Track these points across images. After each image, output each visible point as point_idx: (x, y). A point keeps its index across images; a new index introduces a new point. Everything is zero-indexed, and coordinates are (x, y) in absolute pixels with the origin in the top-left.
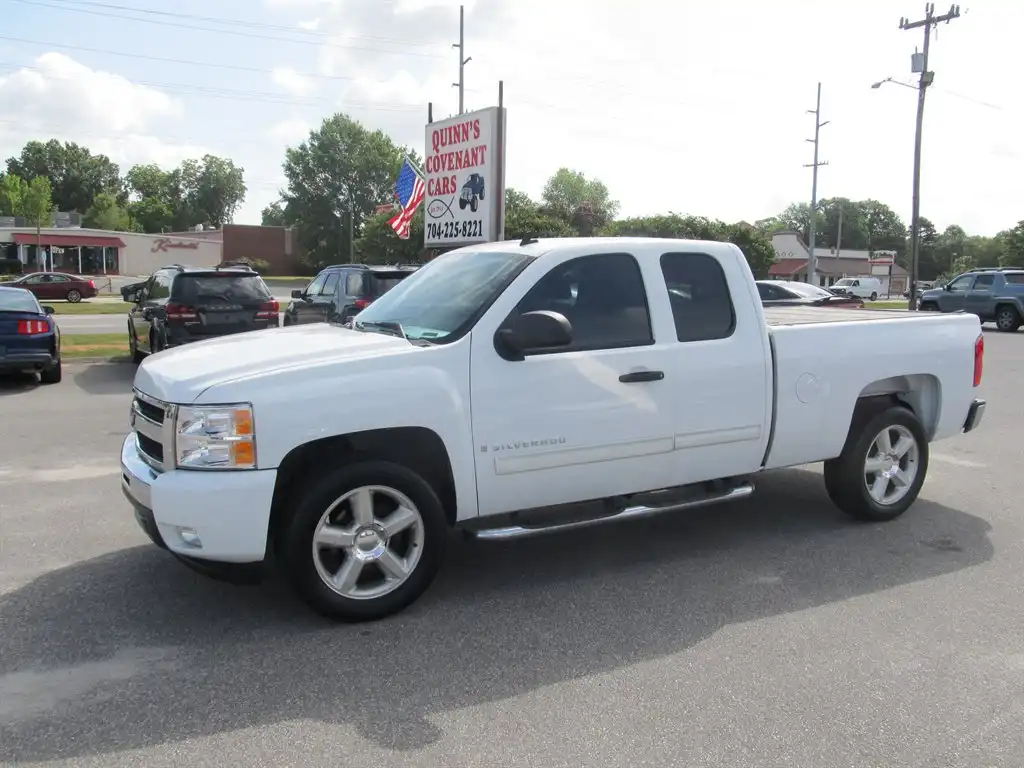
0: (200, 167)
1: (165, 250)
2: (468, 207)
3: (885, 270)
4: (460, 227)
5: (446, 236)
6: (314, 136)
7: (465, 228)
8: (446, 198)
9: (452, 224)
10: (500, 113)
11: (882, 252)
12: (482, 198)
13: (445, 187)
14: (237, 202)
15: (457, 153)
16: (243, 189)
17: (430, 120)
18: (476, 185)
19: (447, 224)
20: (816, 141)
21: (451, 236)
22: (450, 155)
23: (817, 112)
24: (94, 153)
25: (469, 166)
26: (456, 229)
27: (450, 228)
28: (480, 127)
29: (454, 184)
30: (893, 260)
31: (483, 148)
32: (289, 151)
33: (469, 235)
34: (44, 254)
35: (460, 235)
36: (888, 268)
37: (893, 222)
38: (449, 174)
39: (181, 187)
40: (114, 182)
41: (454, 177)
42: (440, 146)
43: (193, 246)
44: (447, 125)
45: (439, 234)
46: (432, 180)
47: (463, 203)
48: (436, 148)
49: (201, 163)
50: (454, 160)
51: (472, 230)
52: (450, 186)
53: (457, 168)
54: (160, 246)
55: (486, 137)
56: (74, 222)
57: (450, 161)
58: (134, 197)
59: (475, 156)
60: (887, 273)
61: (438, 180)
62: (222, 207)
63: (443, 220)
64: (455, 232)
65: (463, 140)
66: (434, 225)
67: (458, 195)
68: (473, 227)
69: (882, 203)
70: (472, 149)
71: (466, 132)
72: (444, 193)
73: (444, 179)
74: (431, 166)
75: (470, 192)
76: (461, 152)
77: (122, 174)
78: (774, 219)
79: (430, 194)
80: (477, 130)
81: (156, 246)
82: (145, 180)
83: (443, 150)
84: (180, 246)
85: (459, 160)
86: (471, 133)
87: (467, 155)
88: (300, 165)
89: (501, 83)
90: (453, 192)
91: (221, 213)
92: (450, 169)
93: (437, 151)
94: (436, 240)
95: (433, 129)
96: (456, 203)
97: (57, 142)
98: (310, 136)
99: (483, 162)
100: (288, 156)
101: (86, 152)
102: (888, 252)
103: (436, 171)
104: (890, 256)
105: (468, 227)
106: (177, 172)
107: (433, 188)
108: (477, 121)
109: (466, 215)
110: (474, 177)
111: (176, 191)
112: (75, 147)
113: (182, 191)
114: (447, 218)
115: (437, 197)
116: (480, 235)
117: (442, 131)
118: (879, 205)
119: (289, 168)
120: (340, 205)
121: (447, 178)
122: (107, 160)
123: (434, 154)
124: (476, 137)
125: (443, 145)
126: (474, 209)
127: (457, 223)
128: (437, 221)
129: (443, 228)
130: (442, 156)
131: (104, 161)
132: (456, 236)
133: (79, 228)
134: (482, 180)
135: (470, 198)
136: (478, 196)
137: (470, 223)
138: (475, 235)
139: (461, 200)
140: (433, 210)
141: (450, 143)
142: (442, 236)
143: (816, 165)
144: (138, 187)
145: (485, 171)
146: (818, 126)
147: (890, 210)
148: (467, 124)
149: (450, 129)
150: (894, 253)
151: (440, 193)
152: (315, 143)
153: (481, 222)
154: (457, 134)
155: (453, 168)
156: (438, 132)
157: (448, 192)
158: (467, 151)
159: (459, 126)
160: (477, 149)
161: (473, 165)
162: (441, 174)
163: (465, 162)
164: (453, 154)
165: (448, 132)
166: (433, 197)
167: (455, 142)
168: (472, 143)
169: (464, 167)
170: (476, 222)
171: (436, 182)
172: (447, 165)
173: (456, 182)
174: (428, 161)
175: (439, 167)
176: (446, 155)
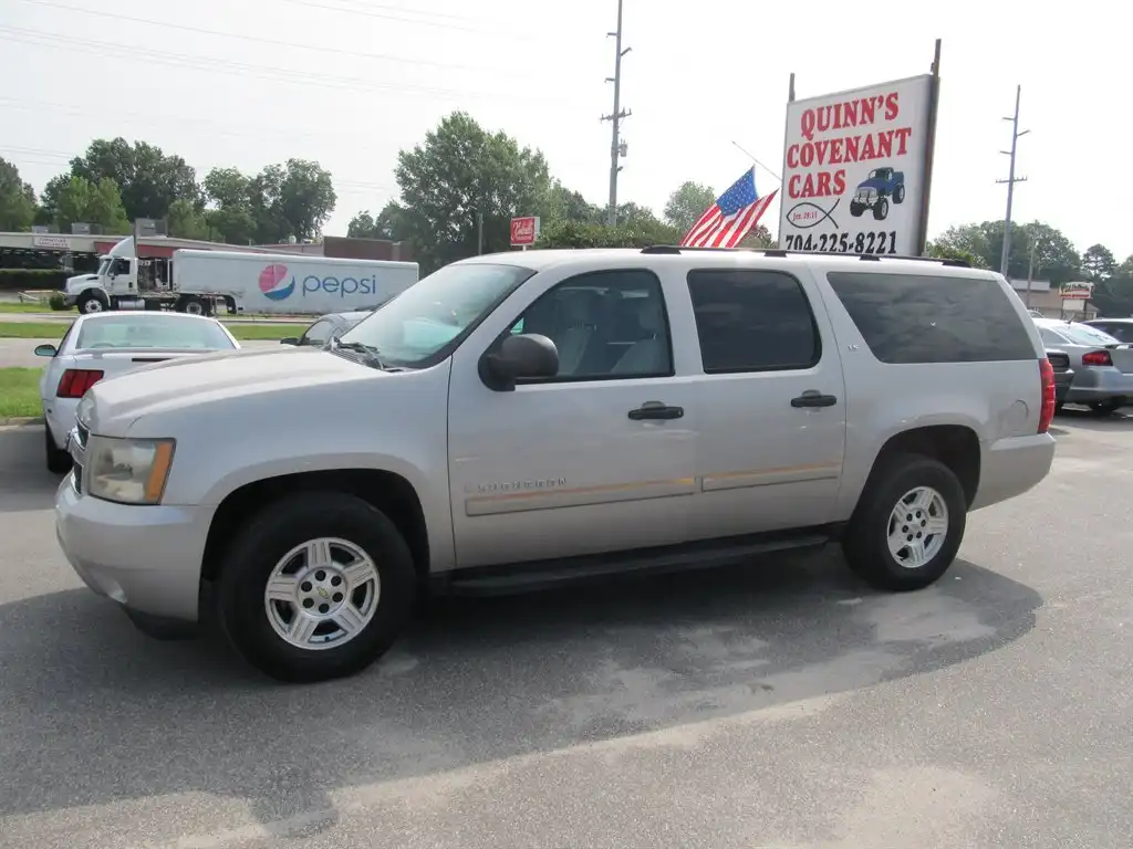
0: (283, 173)
2: (868, 213)
3: (1080, 305)
4: (851, 240)
6: (431, 138)
7: (860, 243)
8: (826, 202)
9: (834, 236)
10: (932, 84)
11: (1077, 284)
12: (897, 200)
13: (823, 186)
14: (327, 213)
15: (848, 140)
16: (333, 197)
17: (792, 96)
18: (887, 186)
19: (824, 237)
20: (1013, 154)
22: (834, 142)
23: (1016, 120)
24: (167, 154)
25: (872, 156)
26: (843, 243)
27: (831, 241)
28: (899, 103)
29: (841, 184)
30: (1088, 293)
31: (903, 133)
32: (402, 153)
33: (869, 251)
35: (850, 252)
36: (1082, 302)
37: (1065, 249)
38: (832, 169)
39: (265, 194)
40: (190, 189)
41: (842, 172)
42: (815, 131)
44: (832, 102)
46: (798, 177)
47: (857, 209)
48: (807, 133)
49: (284, 168)
50: (843, 149)
51: (876, 245)
52: (832, 184)
53: (847, 160)
55: (910, 116)
56: (160, 231)
57: (835, 151)
58: (212, 206)
59: (886, 143)
60: (1082, 308)
61: (809, 178)
62: (310, 219)
63: (816, 233)
64: (838, 246)
65: (863, 122)
66: (799, 237)
67: (850, 194)
68: (878, 241)
69: (1053, 227)
70: (881, 135)
71: (869, 111)
72: (820, 193)
73: (820, 175)
74: (796, 157)
75: (874, 192)
76: (857, 139)
77: (200, 178)
79: (793, 196)
80: (894, 108)
82: (225, 185)
83: (818, 136)
85: (852, 148)
86: (881, 112)
87: (869, 140)
88: (415, 170)
89: (938, 43)
90: (836, 192)
91: (309, 226)
92: (833, 160)
93: (810, 139)
95: (799, 108)
96: (845, 207)
97: (124, 141)
98: (426, 138)
99: (902, 151)
100: (400, 160)
101: (159, 152)
102: (1084, 284)
103: (805, 164)
104: (1086, 289)
105: (866, 242)
106: (259, 178)
107: (799, 187)
108: (895, 95)
109: (867, 222)
110: (882, 173)
111: (258, 200)
112: (145, 147)
113: (266, 199)
114: (828, 228)
116: (892, 251)
117: (820, 110)
118: (1050, 231)
119: (401, 174)
120: (459, 219)
121: (828, 176)
122: (182, 161)
123: (803, 141)
124: (888, 117)
125: (822, 128)
126: (879, 216)
127: (845, 236)
128: (804, 233)
129: (816, 240)
130: (818, 144)
131: (178, 164)
133: (165, 238)
134: (899, 177)
135: (873, 201)
136: (889, 198)
137: (872, 235)
138: (881, 251)
139: (853, 202)
140: (797, 217)
141: (837, 125)
143: (1012, 181)
144: (215, 193)
145: (904, 164)
146: (1016, 136)
147: (1063, 235)
148: (873, 100)
149: (838, 107)
150: (1091, 284)
151: (811, 194)
152: (430, 146)
153: (893, 235)
154: (851, 114)
155: (839, 161)
156: (810, 112)
157: (828, 193)
158: (869, 137)
159: (856, 103)
160: (890, 133)
161: (880, 155)
162: (815, 169)
163: (864, 152)
164: (841, 141)
165: (833, 111)
166: (800, 200)
167: (846, 124)
168: (880, 124)
169: (862, 158)
170: (883, 235)
171: (803, 180)
172: (827, 156)
173: (846, 179)
174: (791, 150)
175: (811, 158)
176: (826, 143)
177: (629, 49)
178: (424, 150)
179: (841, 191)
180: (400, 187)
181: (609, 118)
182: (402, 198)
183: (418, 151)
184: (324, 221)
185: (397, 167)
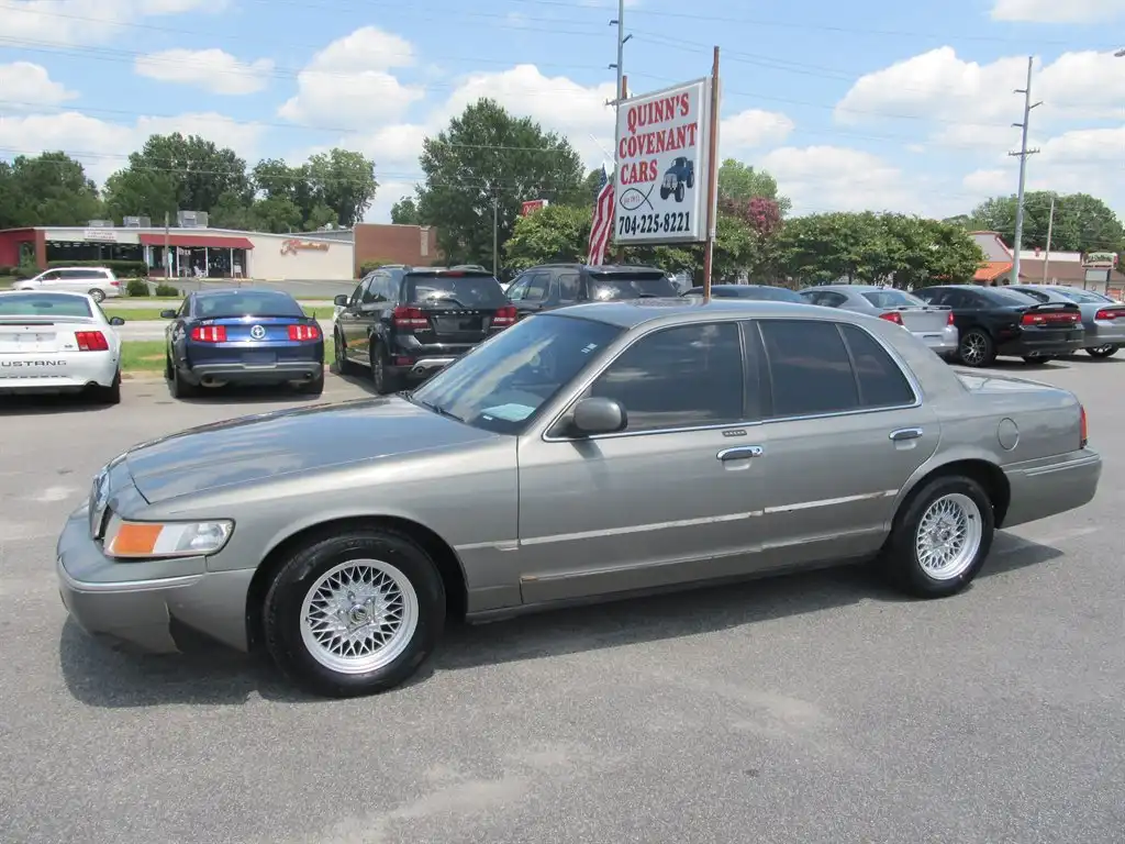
0: (327, 163)
1: (295, 253)
2: (672, 196)
3: (1103, 275)
4: (661, 220)
5: (643, 231)
6: (455, 124)
7: (667, 221)
8: (645, 187)
9: (650, 217)
10: (714, 85)
11: (1099, 254)
12: (690, 186)
13: (643, 173)
14: (368, 200)
15: (658, 134)
16: (373, 185)
18: (683, 171)
19: (644, 217)
20: (1025, 126)
21: (649, 230)
22: (649, 136)
23: (1027, 92)
24: (219, 147)
25: (673, 148)
26: (656, 223)
27: (648, 221)
28: (689, 101)
29: (654, 171)
30: (1112, 264)
31: (693, 126)
32: (427, 141)
33: (673, 229)
34: (170, 255)
35: (661, 230)
36: (1105, 274)
37: (1107, 220)
38: (648, 159)
39: (309, 184)
40: (241, 181)
41: (655, 161)
42: (637, 125)
43: (324, 248)
44: (647, 101)
45: (634, 229)
46: (627, 166)
47: (665, 193)
48: (632, 128)
49: (329, 159)
50: (655, 141)
51: (677, 224)
52: (649, 172)
53: (658, 151)
54: (289, 249)
55: (699, 113)
56: (200, 222)
57: (650, 143)
58: (260, 196)
59: (682, 137)
60: (1105, 279)
61: (634, 165)
62: (352, 205)
63: (639, 213)
64: (653, 225)
65: (667, 118)
66: (628, 218)
67: (659, 181)
68: (678, 219)
69: (1095, 197)
70: (679, 129)
71: (671, 109)
72: (641, 180)
73: (642, 164)
74: (625, 148)
75: (675, 179)
76: (664, 132)
77: (248, 171)
78: (964, 217)
79: (624, 183)
80: (685, 105)
81: (285, 249)
82: (272, 176)
83: (640, 131)
84: (310, 248)
85: (661, 141)
86: (678, 108)
87: (671, 136)
88: (436, 158)
89: (716, 50)
90: (652, 179)
91: (351, 212)
92: (649, 152)
93: (634, 133)
94: (630, 236)
95: (626, 105)
96: (657, 193)
97: (179, 136)
98: (450, 124)
99: (692, 143)
100: (425, 147)
101: (211, 147)
102: (1106, 254)
103: (632, 155)
104: (1109, 259)
105: (671, 220)
106: (305, 168)
107: (627, 175)
108: (686, 95)
109: (671, 205)
110: (680, 161)
111: (302, 188)
112: (200, 142)
113: (310, 189)
114: (646, 210)
115: (634, 186)
116: (687, 229)
117: (640, 108)
118: (1091, 200)
119: (427, 161)
120: (483, 203)
121: (646, 164)
122: (233, 155)
123: (629, 135)
124: (683, 114)
125: (642, 124)
126: (678, 199)
127: (657, 216)
128: (632, 215)
129: (639, 221)
130: (639, 137)
131: (229, 157)
132: (655, 231)
133: (205, 228)
134: (691, 164)
135: (675, 185)
136: (685, 183)
137: (674, 215)
138: (680, 229)
139: (663, 189)
140: (627, 201)
141: (650, 122)
142: (638, 231)
143: (1023, 153)
144: (264, 183)
145: (697, 155)
146: (1028, 108)
147: (1105, 206)
148: (673, 99)
149: (651, 105)
150: (1115, 254)
151: (635, 181)
152: (455, 132)
153: (687, 214)
154: (659, 111)
155: (653, 152)
156: (633, 110)
157: (646, 179)
158: (671, 131)
159: (662, 102)
160: (684, 128)
161: (679, 147)
162: (638, 159)
163: (669, 143)
164: (653, 134)
165: (648, 109)
166: (628, 186)
167: (656, 121)
168: (678, 121)
169: (668, 149)
170: (681, 215)
171: (630, 168)
172: (645, 149)
173: (657, 168)
174: (621, 143)
175: (635, 150)
176: (644, 136)
177: (630, 36)
178: (448, 135)
179: (654, 179)
180: (425, 173)
181: (613, 103)
182: (427, 184)
183: (442, 137)
184: (365, 208)
185: (422, 155)
